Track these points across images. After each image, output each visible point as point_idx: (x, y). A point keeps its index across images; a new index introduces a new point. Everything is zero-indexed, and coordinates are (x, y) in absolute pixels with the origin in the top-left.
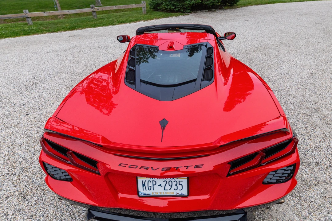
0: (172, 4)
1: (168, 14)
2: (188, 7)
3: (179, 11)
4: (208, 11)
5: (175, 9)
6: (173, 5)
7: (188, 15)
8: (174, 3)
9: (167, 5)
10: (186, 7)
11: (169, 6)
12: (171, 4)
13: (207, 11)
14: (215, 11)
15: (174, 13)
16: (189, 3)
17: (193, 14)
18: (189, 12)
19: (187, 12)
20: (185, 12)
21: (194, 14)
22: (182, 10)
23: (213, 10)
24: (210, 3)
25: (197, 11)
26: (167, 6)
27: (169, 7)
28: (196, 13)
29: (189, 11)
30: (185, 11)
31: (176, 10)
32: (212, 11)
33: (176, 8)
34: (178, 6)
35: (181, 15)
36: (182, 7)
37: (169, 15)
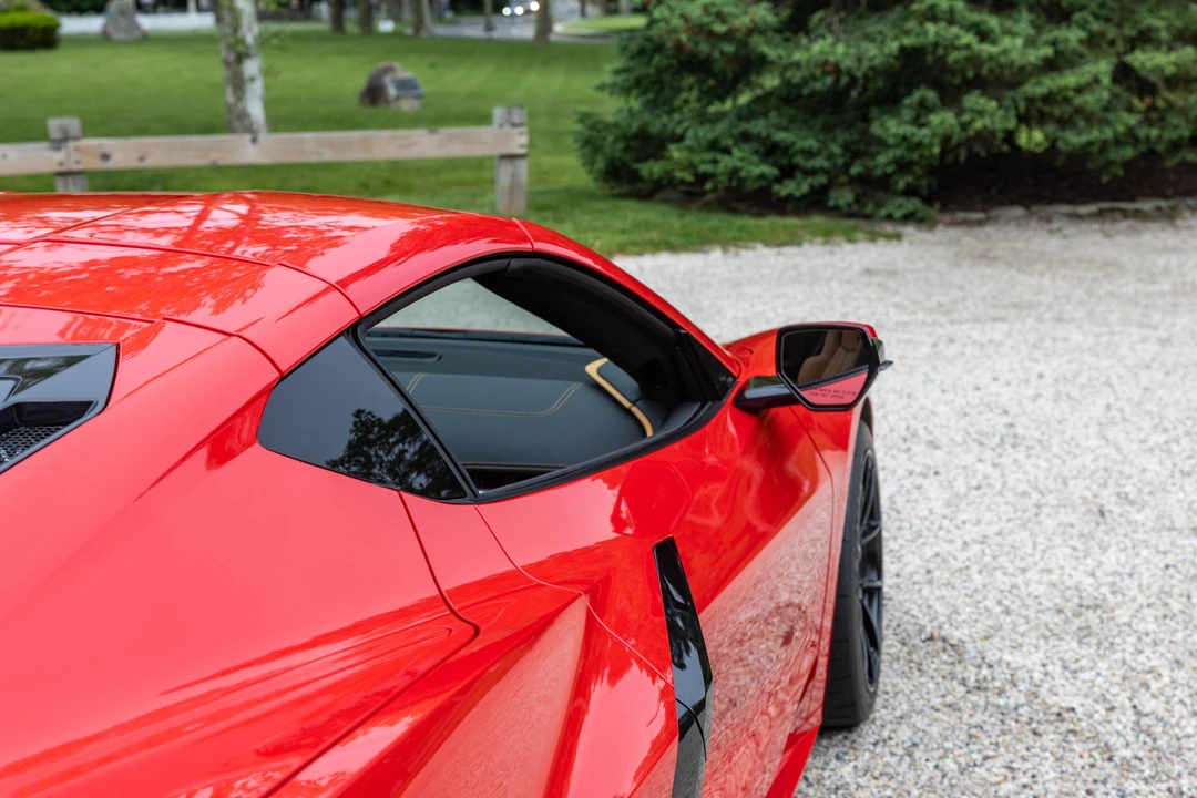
0: (758, 138)
1: (716, 220)
2: (903, 166)
3: (815, 202)
4: (1100, 215)
5: (779, 180)
6: (771, 150)
7: (898, 237)
8: (779, 128)
9: (714, 145)
10: (878, 172)
11: (727, 151)
12: (745, 137)
13: (1084, 210)
14: (1170, 216)
15: (768, 222)
16: (907, 129)
17: (942, 233)
18: (909, 218)
19: (889, 217)
20: (868, 217)
21: (954, 232)
22: (843, 197)
23: (1147, 206)
24: (1118, 142)
25: (994, 213)
26: (709, 156)
27: (726, 162)
28: (980, 223)
29: (912, 204)
30: (869, 209)
31: (786, 189)
32: (1139, 215)
33: (788, 172)
34: (809, 154)
35: (827, 235)
36: (847, 166)
37: (716, 230)
